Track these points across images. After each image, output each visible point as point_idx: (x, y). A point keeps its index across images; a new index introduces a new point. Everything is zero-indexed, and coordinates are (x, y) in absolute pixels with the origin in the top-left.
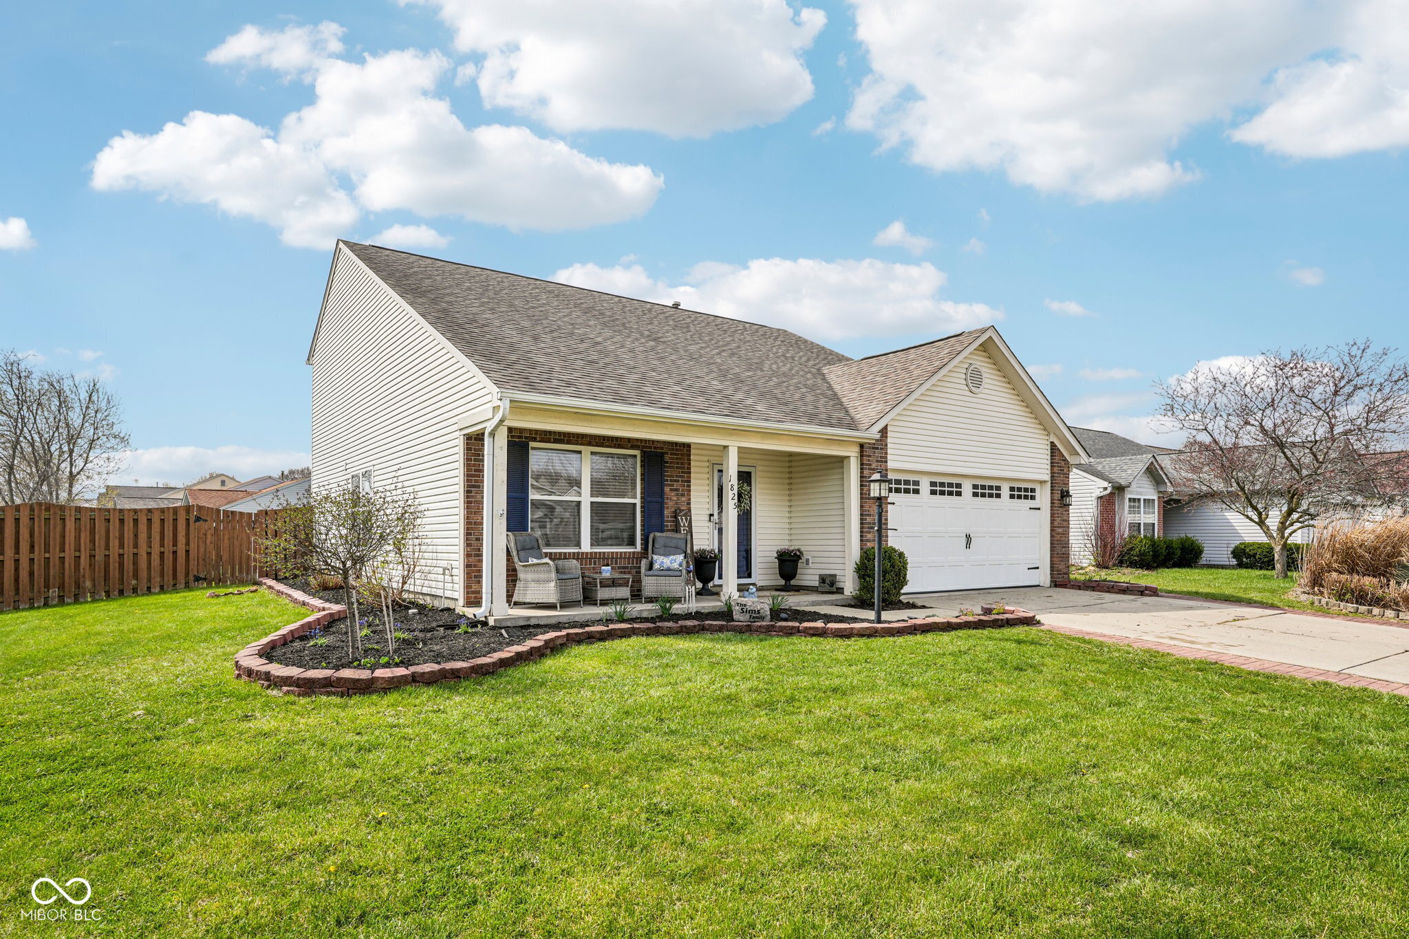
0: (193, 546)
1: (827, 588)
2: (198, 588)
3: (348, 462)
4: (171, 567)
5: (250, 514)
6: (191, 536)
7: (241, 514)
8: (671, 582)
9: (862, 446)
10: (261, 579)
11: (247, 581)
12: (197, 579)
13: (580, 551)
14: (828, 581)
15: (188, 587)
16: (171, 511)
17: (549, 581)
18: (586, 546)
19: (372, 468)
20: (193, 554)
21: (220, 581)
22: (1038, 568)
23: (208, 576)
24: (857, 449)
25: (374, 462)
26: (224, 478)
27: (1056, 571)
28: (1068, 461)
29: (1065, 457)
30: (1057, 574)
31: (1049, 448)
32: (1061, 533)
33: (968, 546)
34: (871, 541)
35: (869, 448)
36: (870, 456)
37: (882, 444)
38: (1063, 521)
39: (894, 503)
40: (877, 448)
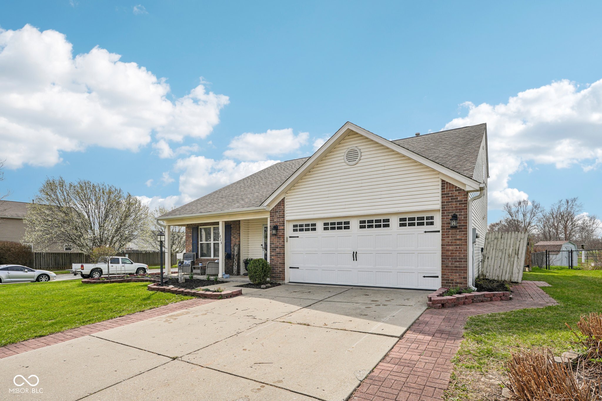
9: (270, 212)
18: (212, 257)
22: (435, 277)
24: (269, 214)
27: (446, 280)
28: (463, 190)
29: (459, 188)
30: (446, 283)
31: (440, 183)
32: (453, 250)
33: (355, 259)
34: (273, 256)
35: (273, 212)
36: (273, 216)
37: (280, 210)
38: (455, 240)
39: (298, 237)
40: (277, 212)
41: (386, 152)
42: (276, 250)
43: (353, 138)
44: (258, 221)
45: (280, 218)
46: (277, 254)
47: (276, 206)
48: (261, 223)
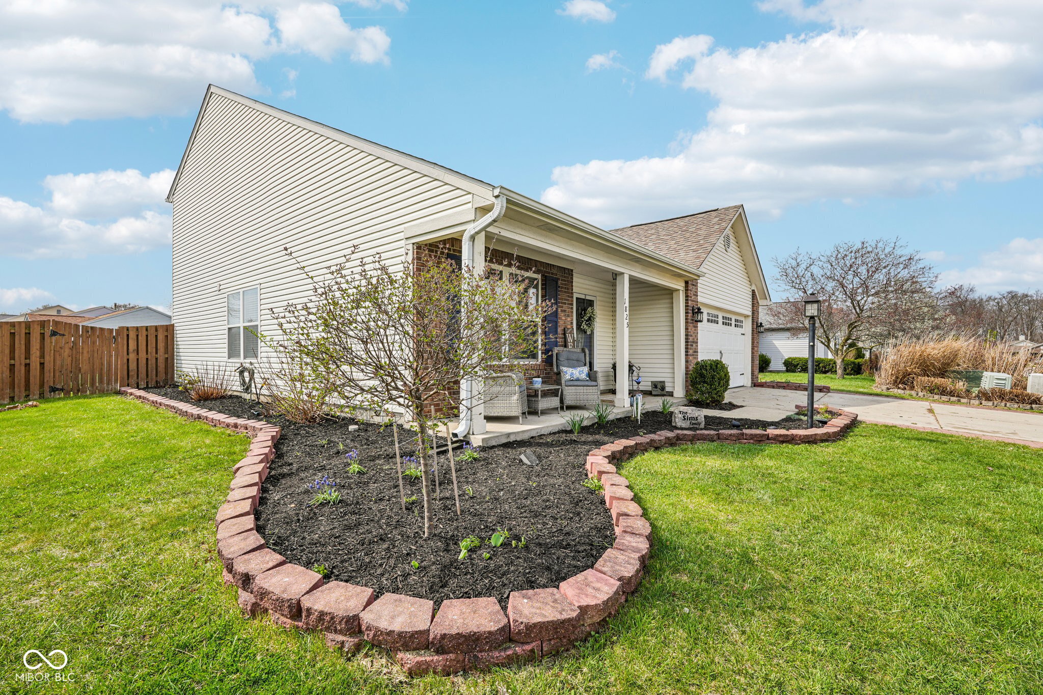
0: (48, 359)
1: (659, 392)
2: (55, 400)
3: (221, 283)
4: (23, 380)
5: (111, 331)
6: (47, 349)
7: (102, 329)
8: (588, 391)
9: (686, 282)
10: (123, 389)
11: (107, 391)
12: (53, 390)
14: (659, 386)
15: (42, 397)
16: (23, 326)
17: (511, 394)
19: (258, 286)
20: (48, 366)
21: (78, 391)
22: (743, 374)
23: (65, 387)
24: (684, 285)
25: (261, 281)
26: (59, 308)
31: (751, 293)
34: (691, 356)
35: (691, 284)
36: (691, 290)
42: (693, 345)
46: (694, 352)
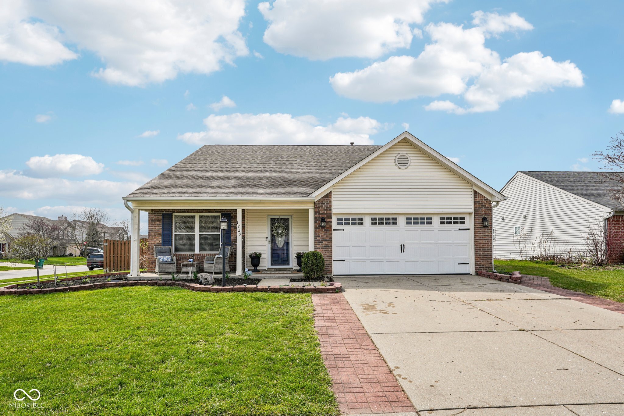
9: (314, 203)
13: (195, 253)
18: (197, 251)
22: (468, 264)
24: (313, 205)
27: (479, 265)
28: (489, 200)
29: (486, 198)
30: (480, 267)
31: (472, 193)
32: (483, 243)
33: (403, 251)
34: (319, 249)
35: (319, 204)
36: (319, 208)
37: (328, 202)
38: (485, 236)
39: (343, 230)
40: (324, 204)
41: (432, 163)
42: (322, 242)
43: (403, 145)
44: (263, 211)
45: (328, 210)
46: (324, 246)
47: (322, 198)
48: (265, 214)
